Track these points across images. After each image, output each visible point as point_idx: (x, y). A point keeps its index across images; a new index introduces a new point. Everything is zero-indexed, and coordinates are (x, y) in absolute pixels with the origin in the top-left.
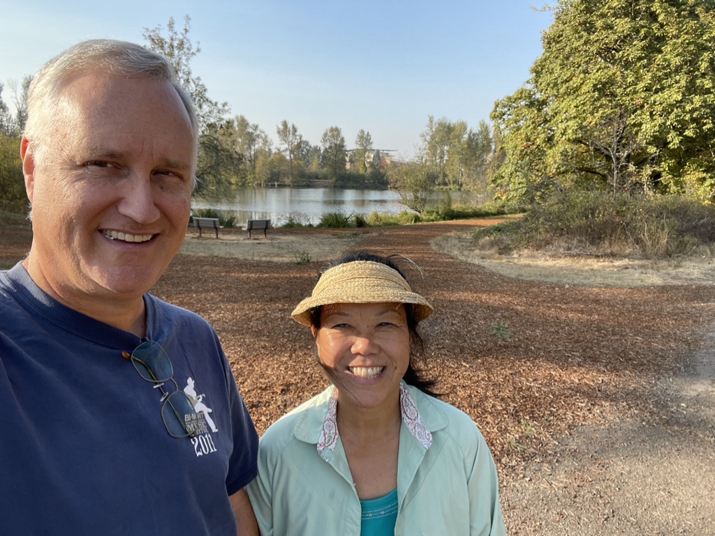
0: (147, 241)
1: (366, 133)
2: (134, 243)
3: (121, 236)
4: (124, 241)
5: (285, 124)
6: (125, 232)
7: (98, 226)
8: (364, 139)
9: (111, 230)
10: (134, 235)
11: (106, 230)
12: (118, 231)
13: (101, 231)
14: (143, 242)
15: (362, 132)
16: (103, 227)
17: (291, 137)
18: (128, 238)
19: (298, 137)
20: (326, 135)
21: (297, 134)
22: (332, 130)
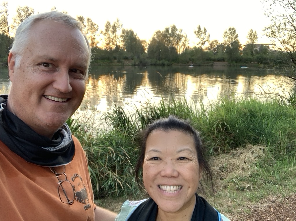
0: (65, 102)
1: (254, 32)
2: (59, 102)
3: (53, 98)
4: (54, 101)
5: (199, 28)
6: (55, 97)
7: (44, 94)
8: (253, 35)
9: (49, 96)
10: (59, 98)
11: (46, 96)
12: (52, 96)
13: (44, 96)
14: (63, 102)
15: (252, 31)
16: (46, 94)
17: (203, 36)
18: (56, 99)
19: (207, 35)
20: (226, 32)
21: (206, 33)
22: (230, 29)
